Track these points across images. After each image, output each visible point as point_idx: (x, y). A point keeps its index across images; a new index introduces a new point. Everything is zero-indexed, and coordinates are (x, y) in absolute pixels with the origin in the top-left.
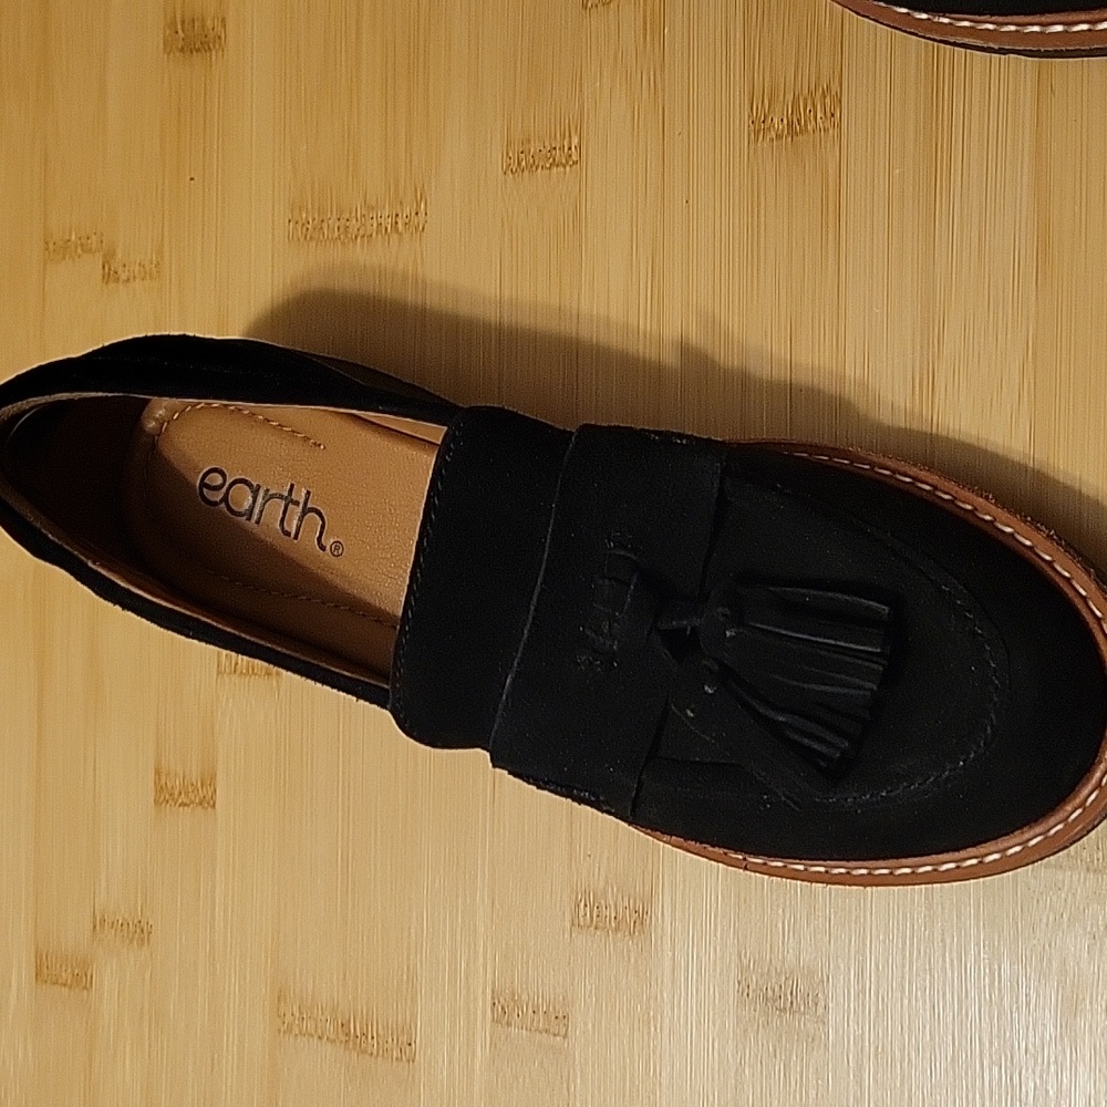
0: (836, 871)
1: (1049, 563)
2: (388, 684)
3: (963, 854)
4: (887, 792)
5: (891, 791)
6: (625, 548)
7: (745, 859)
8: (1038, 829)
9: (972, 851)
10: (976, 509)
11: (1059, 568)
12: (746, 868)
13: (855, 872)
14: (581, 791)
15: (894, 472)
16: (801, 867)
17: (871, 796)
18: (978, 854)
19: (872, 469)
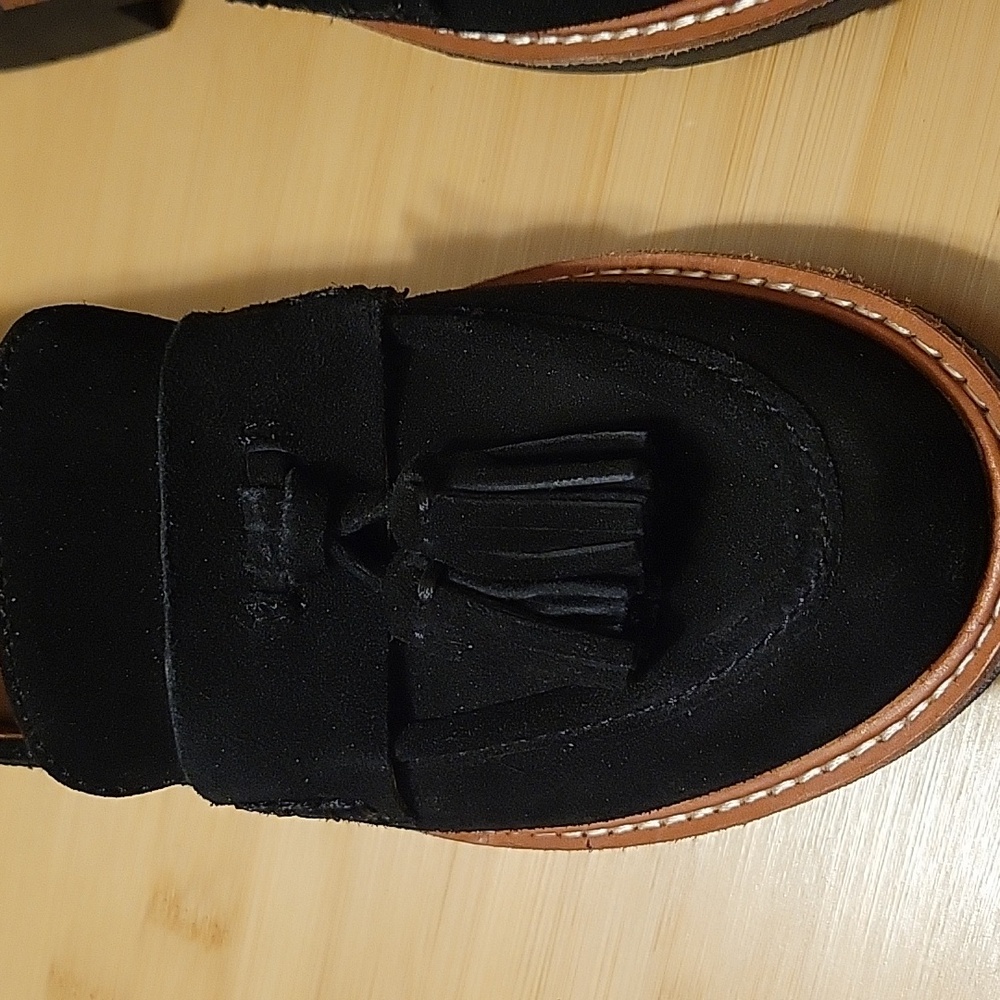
0: (700, 814)
1: (851, 309)
2: (18, 733)
3: (852, 736)
4: (718, 674)
5: (723, 670)
6: (267, 440)
7: (584, 835)
8: (941, 669)
9: (864, 729)
10: (738, 276)
11: (865, 312)
12: (589, 847)
13: (724, 808)
14: (329, 801)
15: (624, 269)
16: (655, 823)
17: (699, 685)
18: (872, 731)
19: (598, 273)
